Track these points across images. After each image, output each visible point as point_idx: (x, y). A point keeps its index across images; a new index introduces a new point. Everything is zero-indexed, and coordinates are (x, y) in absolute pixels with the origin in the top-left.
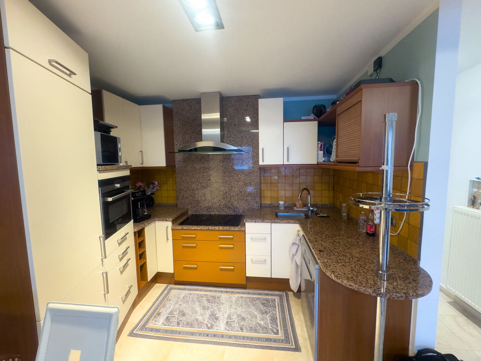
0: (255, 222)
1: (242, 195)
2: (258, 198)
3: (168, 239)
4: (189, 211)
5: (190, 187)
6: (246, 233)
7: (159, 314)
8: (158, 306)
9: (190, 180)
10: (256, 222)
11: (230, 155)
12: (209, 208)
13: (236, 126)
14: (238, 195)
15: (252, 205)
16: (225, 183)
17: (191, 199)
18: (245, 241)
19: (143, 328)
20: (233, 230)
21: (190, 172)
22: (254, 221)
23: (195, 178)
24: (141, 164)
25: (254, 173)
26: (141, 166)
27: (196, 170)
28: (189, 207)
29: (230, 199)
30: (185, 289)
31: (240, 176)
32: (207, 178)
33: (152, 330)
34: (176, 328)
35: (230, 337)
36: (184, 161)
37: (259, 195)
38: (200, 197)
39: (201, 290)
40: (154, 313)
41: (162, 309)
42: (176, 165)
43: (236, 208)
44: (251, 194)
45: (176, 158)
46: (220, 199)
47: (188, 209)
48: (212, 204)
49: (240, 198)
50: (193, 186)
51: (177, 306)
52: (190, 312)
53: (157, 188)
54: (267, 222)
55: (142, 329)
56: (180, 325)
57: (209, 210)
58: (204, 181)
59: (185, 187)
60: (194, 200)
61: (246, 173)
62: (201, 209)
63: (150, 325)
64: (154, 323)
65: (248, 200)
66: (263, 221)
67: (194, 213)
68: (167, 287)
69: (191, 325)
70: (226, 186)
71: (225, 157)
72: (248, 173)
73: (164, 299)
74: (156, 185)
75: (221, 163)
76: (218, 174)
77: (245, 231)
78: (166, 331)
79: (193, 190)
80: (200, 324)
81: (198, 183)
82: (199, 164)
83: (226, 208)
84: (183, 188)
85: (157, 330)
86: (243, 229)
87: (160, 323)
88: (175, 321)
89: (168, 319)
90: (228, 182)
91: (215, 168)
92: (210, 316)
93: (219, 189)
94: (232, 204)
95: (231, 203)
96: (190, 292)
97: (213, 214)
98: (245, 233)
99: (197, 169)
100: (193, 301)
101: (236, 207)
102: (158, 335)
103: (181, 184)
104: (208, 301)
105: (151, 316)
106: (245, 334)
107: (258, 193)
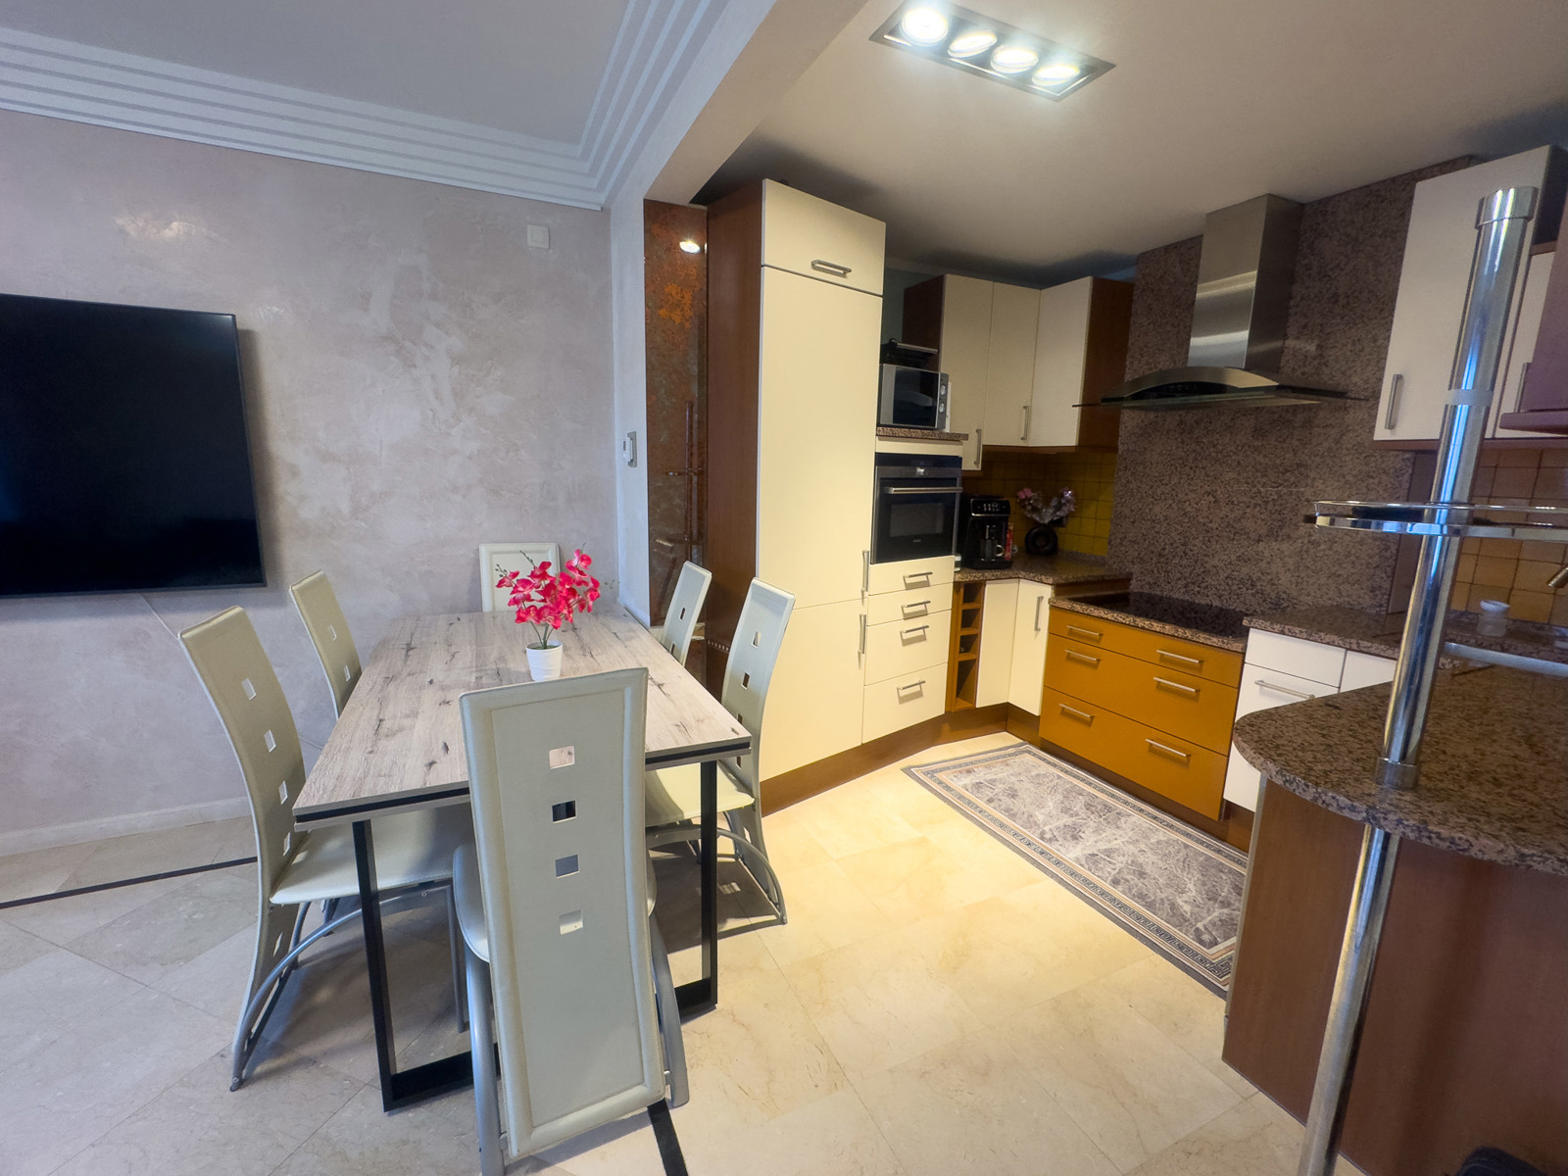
0: (1282, 633)
1: (1318, 554)
2: (1383, 575)
3: (1037, 629)
4: (1133, 582)
5: (1147, 510)
6: (1246, 661)
7: (969, 772)
8: (979, 761)
9: (1150, 492)
10: (1284, 634)
11: (1295, 410)
12: (1193, 583)
13: (1337, 301)
14: (1301, 552)
15: (1354, 597)
16: (1258, 508)
17: (1146, 546)
18: (1239, 688)
19: (931, 774)
20: (1202, 643)
21: (1155, 465)
22: (1277, 627)
23: (1166, 485)
24: (1022, 439)
25: (1384, 476)
26: (1022, 444)
27: (1173, 462)
28: (1135, 569)
29: (1269, 563)
30: (1054, 765)
31: (1321, 487)
32: (1201, 487)
33: (940, 783)
34: (982, 804)
35: (1073, 874)
36: (1142, 435)
37: (1391, 562)
38: (1172, 544)
39: (1090, 784)
40: (966, 767)
41: (981, 769)
42: (1120, 447)
43: (1284, 596)
44: (1357, 557)
45: (1122, 427)
46: (1233, 557)
47: (1131, 574)
48: (1204, 572)
49: (1309, 565)
50: (1157, 509)
51: (1013, 779)
52: (1028, 800)
53: (1069, 510)
54: (1328, 643)
55: (926, 773)
56: (992, 804)
57: (1193, 587)
58: (1192, 495)
59: (1132, 511)
60: (1152, 552)
61: (1349, 478)
62: (1169, 583)
63: (942, 776)
64: (952, 776)
65: (1339, 576)
66: (1311, 635)
67: (1146, 590)
68: (1022, 745)
69: (1013, 816)
70: (1263, 516)
71: (1276, 416)
72: (1356, 476)
73: (998, 757)
74: (1068, 501)
75: (1258, 439)
76: (1239, 474)
77: (1244, 654)
78: (961, 797)
79: (1154, 521)
80: (1030, 822)
81: (1171, 502)
82: (1183, 443)
83: (1250, 592)
84: (1127, 512)
85: (948, 788)
86: (1237, 646)
87: (961, 783)
88: (987, 795)
89: (978, 785)
90: (1271, 503)
91: (1235, 453)
92: (1065, 826)
93: (1236, 526)
94: (1271, 580)
95: (1269, 577)
96: (1062, 775)
97: (1203, 602)
98: (1243, 663)
99: (1174, 460)
100: (1054, 789)
101: (1285, 592)
102: (944, 793)
103: (1123, 500)
104: (1088, 806)
105: (955, 767)
106: (1117, 893)
107: (1388, 554)
